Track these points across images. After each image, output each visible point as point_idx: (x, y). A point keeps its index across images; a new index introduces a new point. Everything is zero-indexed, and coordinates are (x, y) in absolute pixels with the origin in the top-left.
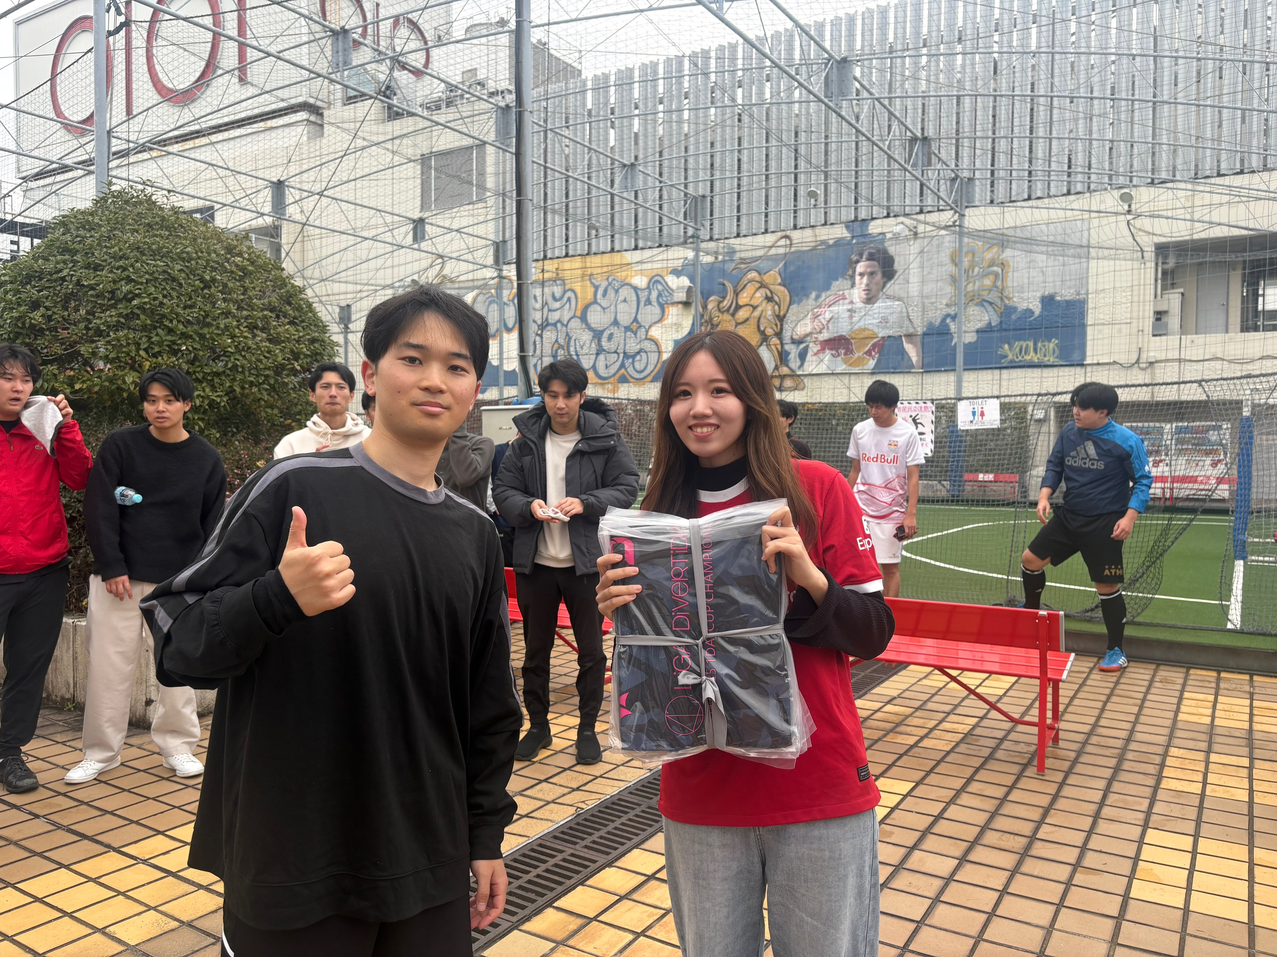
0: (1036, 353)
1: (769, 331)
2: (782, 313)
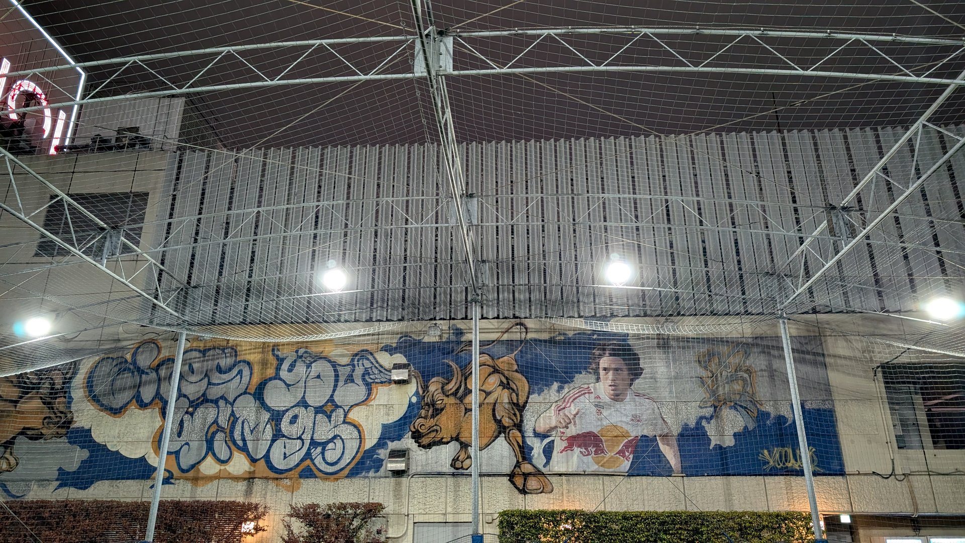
0: (796, 460)
1: (506, 422)
2: (521, 402)
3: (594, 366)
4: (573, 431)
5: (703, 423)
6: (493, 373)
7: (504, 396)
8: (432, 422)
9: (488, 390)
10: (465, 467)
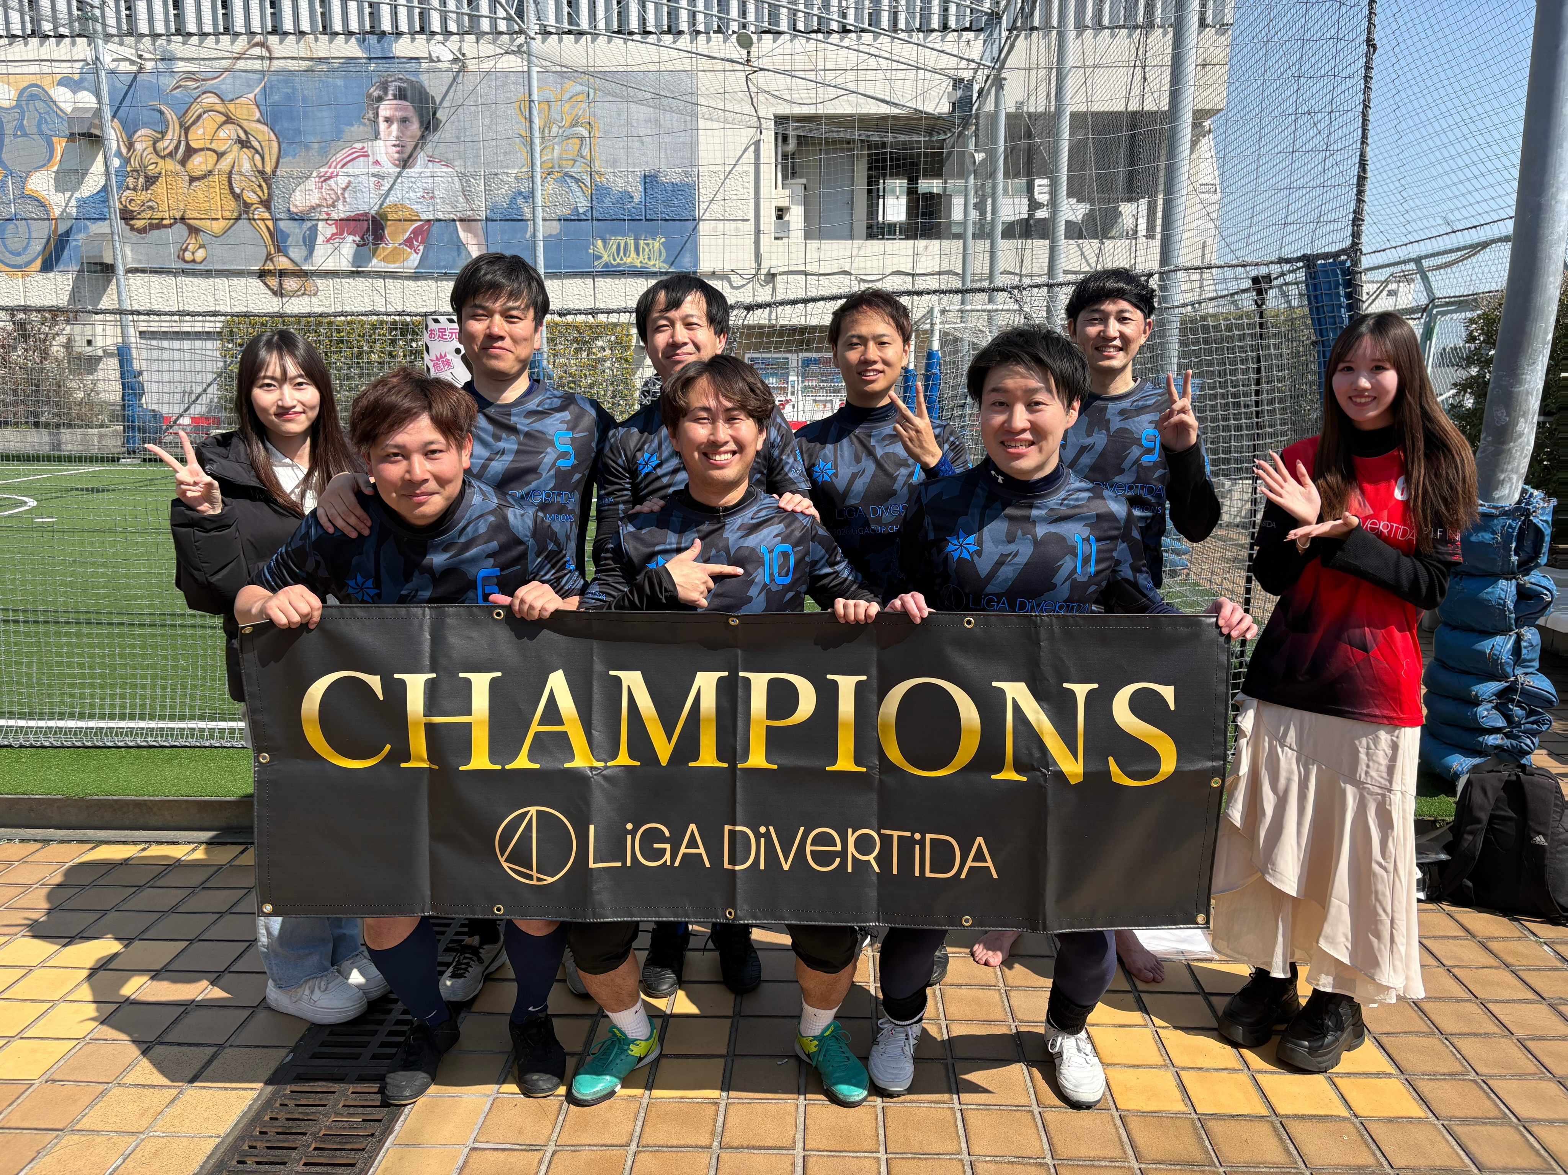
0: (638, 253)
1: (250, 197)
2: (268, 170)
3: (371, 115)
4: (342, 211)
5: (520, 200)
6: (225, 123)
7: (246, 162)
8: (144, 196)
9: (222, 149)
10: (198, 259)
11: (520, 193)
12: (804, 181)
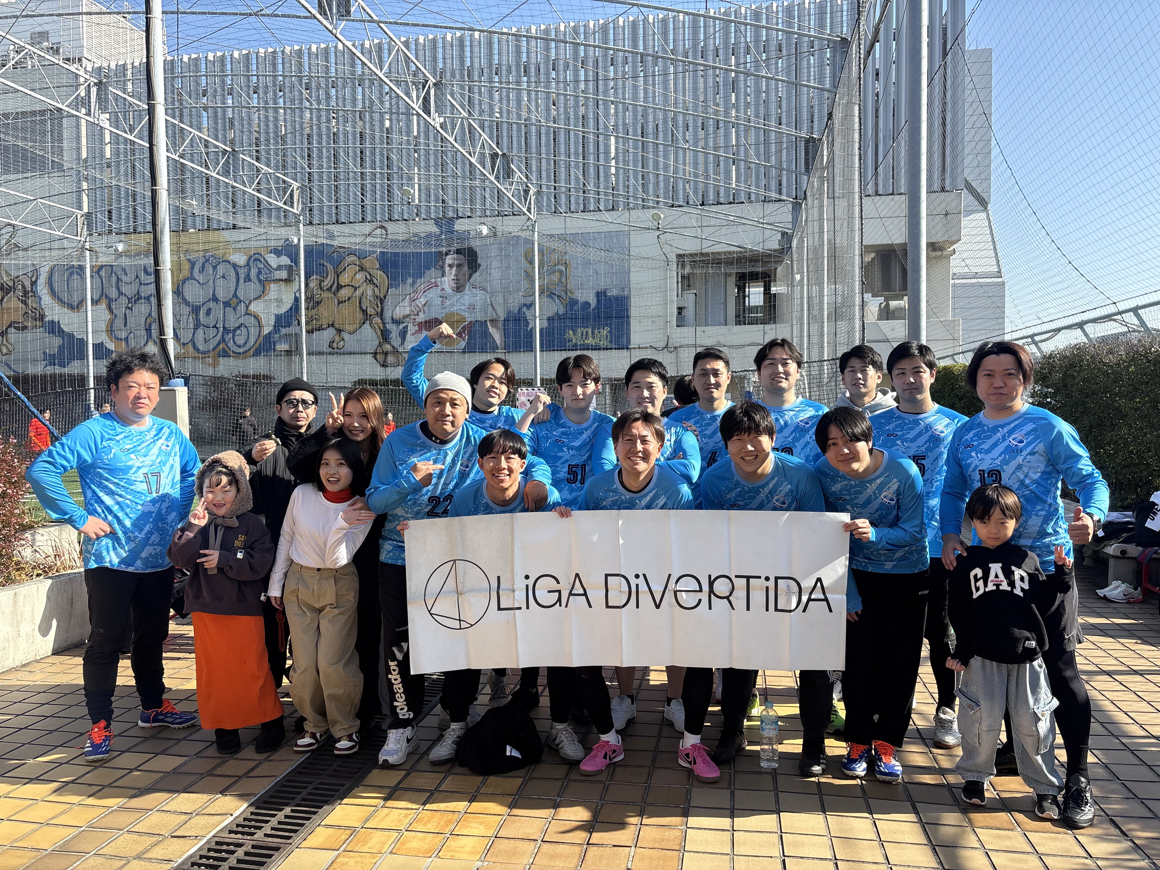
0: (593, 337)
2: (382, 295)
3: (441, 263)
4: (421, 317)
5: (524, 309)
6: (359, 271)
7: (369, 290)
8: (313, 312)
9: (357, 285)
10: (339, 347)
11: (525, 305)
12: (695, 291)
